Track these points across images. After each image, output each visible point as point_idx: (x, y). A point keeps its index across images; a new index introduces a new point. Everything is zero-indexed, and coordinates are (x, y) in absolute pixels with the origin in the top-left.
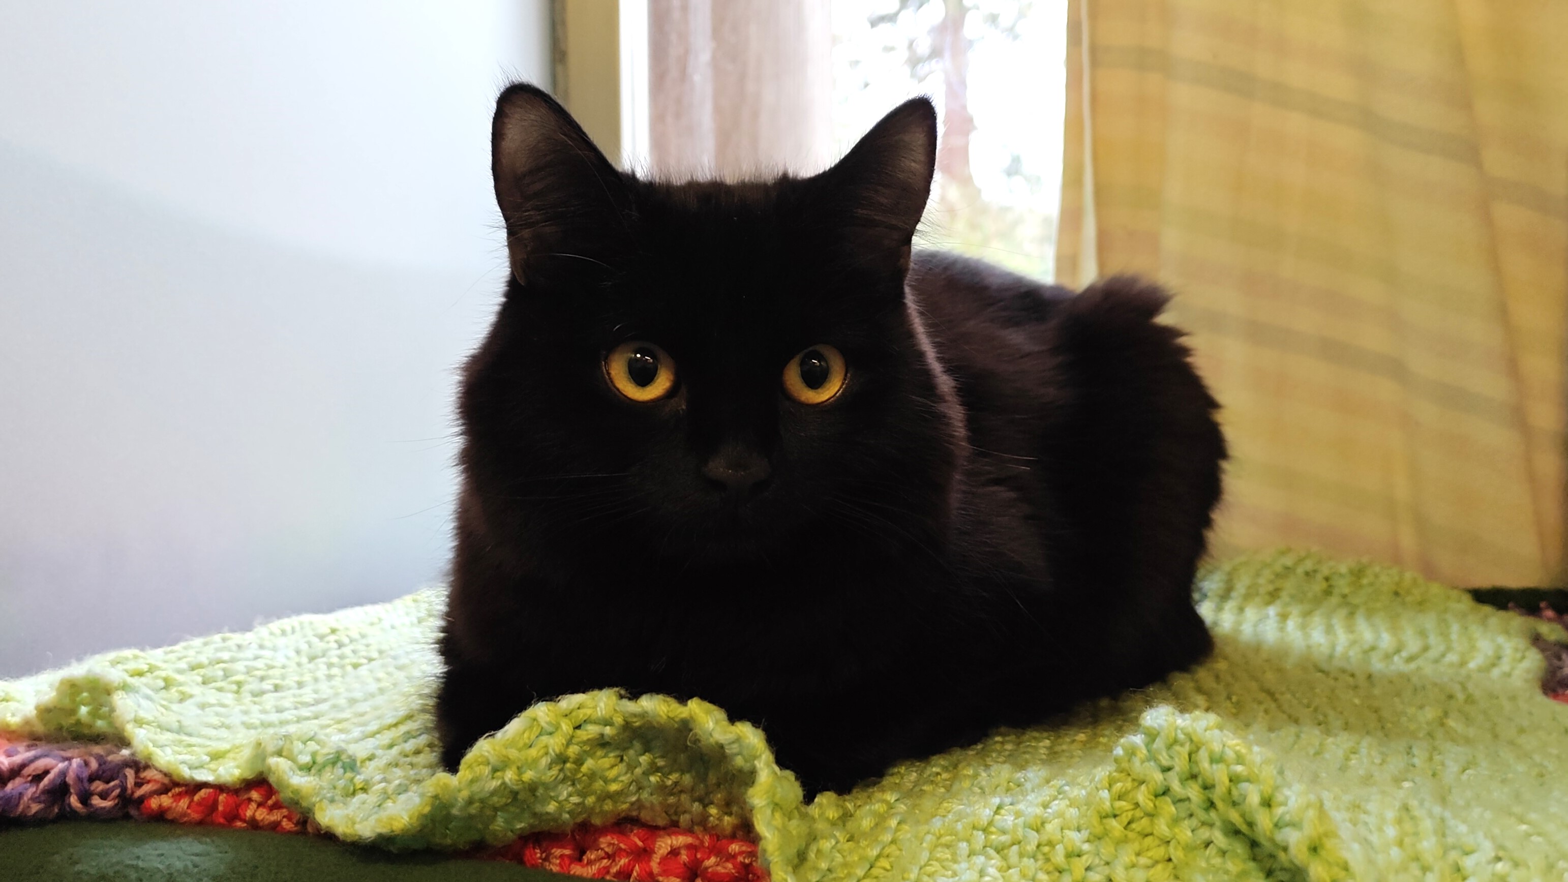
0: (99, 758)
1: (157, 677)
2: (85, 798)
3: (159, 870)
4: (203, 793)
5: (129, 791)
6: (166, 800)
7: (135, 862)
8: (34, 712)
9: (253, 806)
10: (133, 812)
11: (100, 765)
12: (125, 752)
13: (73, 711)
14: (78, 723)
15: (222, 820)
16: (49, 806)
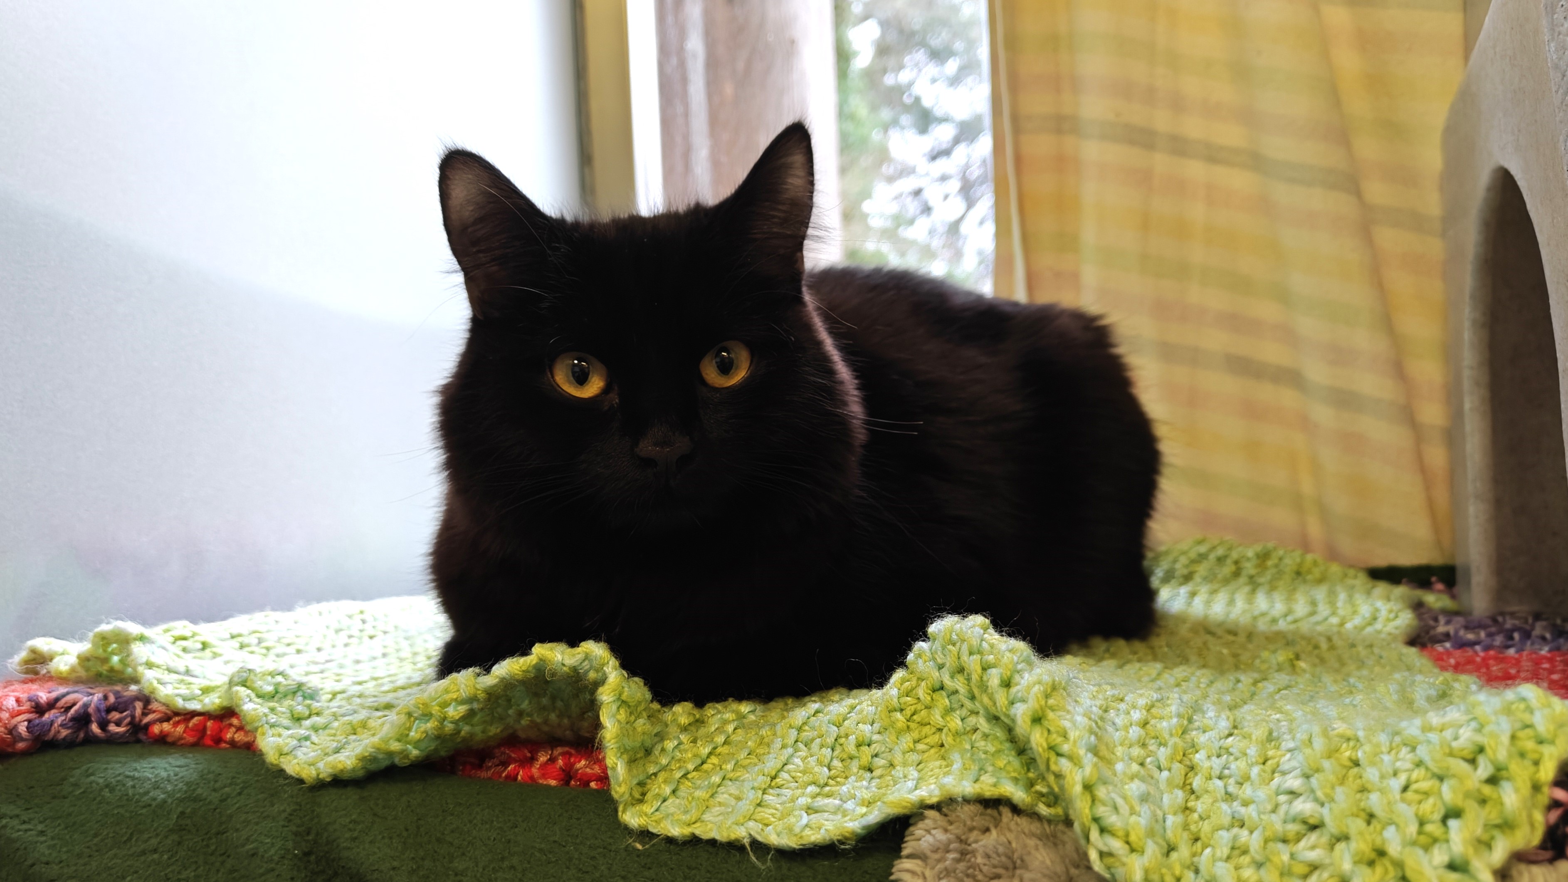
0: (115, 693)
2: (103, 725)
3: (149, 779)
4: (196, 720)
5: (137, 719)
6: (166, 727)
7: (132, 774)
8: (75, 662)
9: (233, 730)
10: (142, 736)
11: (116, 698)
12: (134, 688)
13: (106, 660)
14: (112, 670)
15: (210, 743)
16: (78, 730)
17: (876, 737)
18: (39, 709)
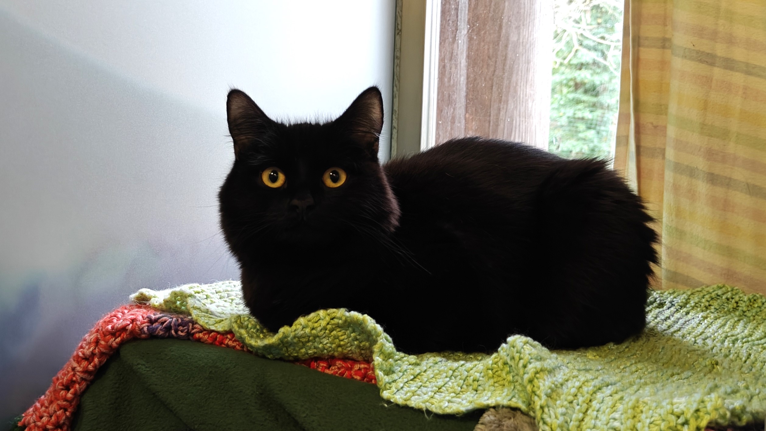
0: (181, 319)
1: (204, 295)
2: (176, 331)
3: (196, 356)
4: (213, 333)
5: (190, 331)
6: (201, 335)
7: (189, 353)
8: (163, 302)
9: (228, 340)
10: (191, 338)
11: (182, 321)
12: (190, 317)
13: (175, 303)
14: (176, 307)
15: (218, 344)
16: (166, 332)
17: (481, 379)
18: (151, 321)
